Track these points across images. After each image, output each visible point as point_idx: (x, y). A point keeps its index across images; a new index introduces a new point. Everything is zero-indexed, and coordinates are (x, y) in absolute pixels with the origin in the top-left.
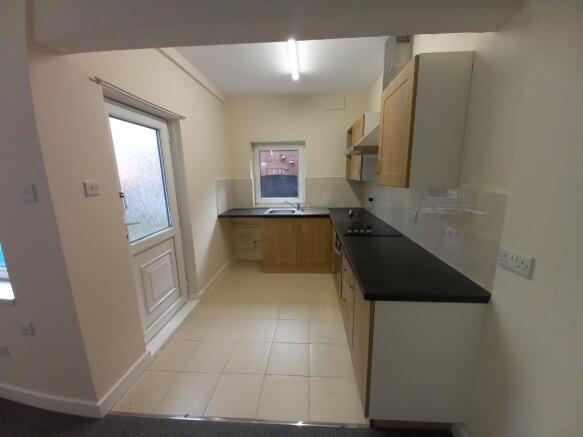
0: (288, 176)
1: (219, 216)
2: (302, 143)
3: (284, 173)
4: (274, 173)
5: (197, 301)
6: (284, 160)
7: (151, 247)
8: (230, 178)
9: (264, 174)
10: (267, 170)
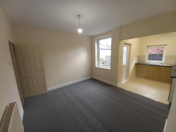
0: (159, 55)
1: (135, 64)
2: (166, 45)
3: (158, 53)
4: (154, 53)
5: (128, 80)
6: (159, 49)
7: (124, 67)
8: (139, 55)
9: (150, 54)
10: (151, 52)
